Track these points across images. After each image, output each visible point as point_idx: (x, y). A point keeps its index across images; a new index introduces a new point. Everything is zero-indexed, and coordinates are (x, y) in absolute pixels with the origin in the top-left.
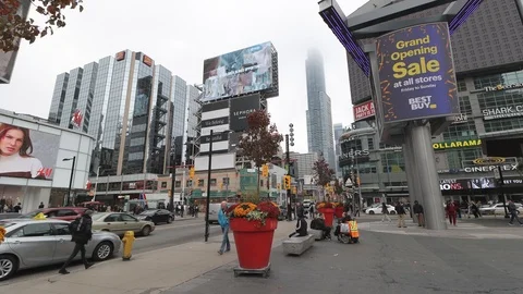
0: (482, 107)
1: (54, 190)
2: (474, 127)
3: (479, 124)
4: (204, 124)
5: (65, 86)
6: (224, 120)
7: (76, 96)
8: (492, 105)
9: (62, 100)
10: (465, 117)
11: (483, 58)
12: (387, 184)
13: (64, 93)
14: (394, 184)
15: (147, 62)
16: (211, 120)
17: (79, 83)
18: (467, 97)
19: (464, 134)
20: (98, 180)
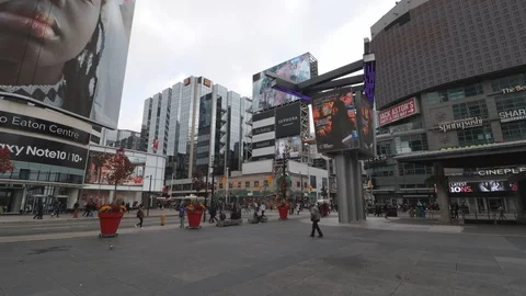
0: (500, 109)
1: (144, 193)
2: (490, 131)
3: (495, 127)
4: (255, 132)
5: (151, 106)
6: (271, 128)
7: (158, 114)
8: (510, 107)
9: (149, 118)
10: (481, 121)
11: (499, 60)
12: (403, 186)
13: (150, 111)
14: (409, 186)
15: (207, 83)
16: (259, 129)
17: (160, 103)
18: (484, 100)
19: (480, 137)
20: (172, 182)
